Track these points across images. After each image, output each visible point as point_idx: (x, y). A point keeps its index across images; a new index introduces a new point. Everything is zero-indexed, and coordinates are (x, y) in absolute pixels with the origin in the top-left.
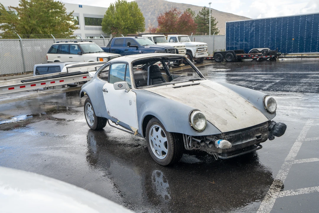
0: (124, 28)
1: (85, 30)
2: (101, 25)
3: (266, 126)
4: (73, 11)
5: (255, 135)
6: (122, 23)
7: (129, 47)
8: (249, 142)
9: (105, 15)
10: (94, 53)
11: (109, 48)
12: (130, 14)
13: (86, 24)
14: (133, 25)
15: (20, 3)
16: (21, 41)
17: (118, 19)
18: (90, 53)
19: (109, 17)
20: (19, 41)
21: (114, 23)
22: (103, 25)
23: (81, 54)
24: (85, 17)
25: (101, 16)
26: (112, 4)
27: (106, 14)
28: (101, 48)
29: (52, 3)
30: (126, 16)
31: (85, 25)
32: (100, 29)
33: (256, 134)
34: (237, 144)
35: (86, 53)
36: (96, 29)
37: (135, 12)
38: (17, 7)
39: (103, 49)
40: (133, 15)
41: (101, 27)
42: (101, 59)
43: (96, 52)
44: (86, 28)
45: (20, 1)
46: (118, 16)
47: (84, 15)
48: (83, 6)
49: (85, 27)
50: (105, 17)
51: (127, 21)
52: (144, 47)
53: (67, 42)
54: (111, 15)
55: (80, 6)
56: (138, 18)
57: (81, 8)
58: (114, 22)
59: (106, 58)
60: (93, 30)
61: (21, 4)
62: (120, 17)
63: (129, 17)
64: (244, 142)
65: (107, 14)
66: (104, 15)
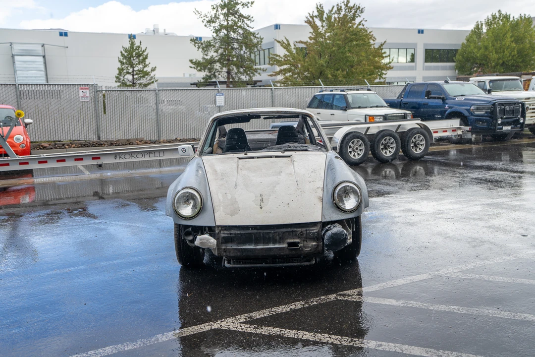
0: (497, 65)
1: (423, 70)
2: (454, 62)
3: (315, 230)
4: (385, 42)
5: (286, 239)
6: (494, 56)
7: (428, 98)
8: (270, 249)
9: (463, 44)
10: (366, 107)
11: (400, 100)
12: (513, 39)
13: (426, 60)
14: (515, 58)
15: (310, 35)
16: (273, 89)
17: (486, 48)
18: (359, 107)
19: (469, 46)
20: (270, 90)
21: (477, 57)
22: (459, 61)
23: (345, 110)
24: (426, 50)
25: (455, 45)
26: (479, 22)
27: (465, 42)
28: (384, 100)
29: (352, 32)
30: (504, 43)
31: (425, 62)
32: (451, 68)
33: (288, 239)
34: (244, 247)
35: (352, 108)
36: (444, 68)
37: (523, 34)
38: (307, 41)
39: (387, 101)
40: (518, 40)
41: (453, 64)
42: (371, 118)
43: (371, 107)
44: (426, 66)
45: (310, 33)
46: (486, 44)
47: (425, 45)
48: (424, 32)
49: (424, 64)
50: (462, 48)
51: (504, 52)
52: (454, 99)
53: (332, 91)
54: (475, 43)
55: (421, 32)
56: (528, 45)
57: (421, 35)
58: (478, 55)
59: (379, 117)
60: (438, 70)
61: (313, 36)
62: (491, 45)
63: (508, 44)
64: (258, 247)
65: (468, 40)
66: (461, 43)
